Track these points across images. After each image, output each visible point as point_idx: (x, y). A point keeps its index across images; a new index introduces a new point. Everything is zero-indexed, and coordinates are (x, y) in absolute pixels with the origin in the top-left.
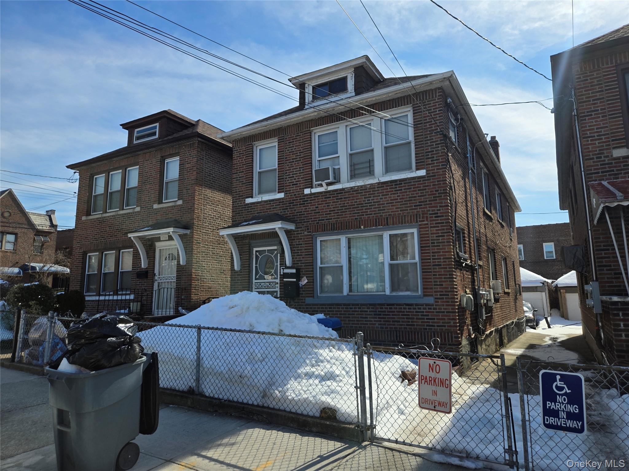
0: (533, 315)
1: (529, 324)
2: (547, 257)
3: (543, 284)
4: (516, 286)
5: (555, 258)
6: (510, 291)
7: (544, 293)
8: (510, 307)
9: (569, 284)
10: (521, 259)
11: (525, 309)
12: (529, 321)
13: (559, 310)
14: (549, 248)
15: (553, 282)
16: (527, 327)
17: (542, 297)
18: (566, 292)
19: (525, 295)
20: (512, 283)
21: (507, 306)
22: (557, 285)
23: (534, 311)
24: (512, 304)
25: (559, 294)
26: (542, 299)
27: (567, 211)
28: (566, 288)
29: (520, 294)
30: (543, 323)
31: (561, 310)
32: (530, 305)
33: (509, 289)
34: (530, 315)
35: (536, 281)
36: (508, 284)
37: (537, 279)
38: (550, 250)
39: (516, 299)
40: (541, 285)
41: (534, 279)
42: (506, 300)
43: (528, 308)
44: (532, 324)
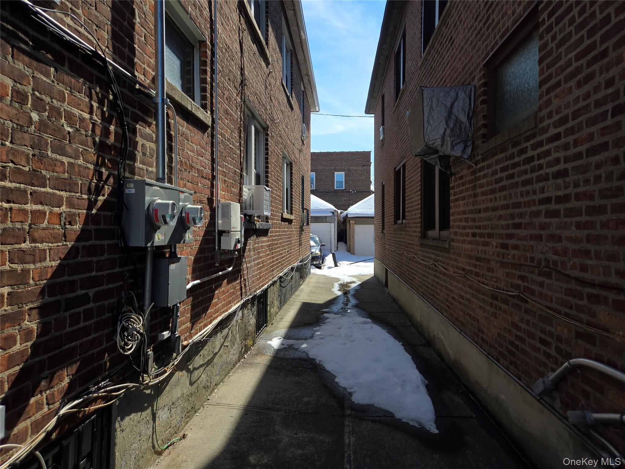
0: (320, 251)
1: (314, 263)
2: (337, 188)
3: (333, 213)
4: (303, 212)
5: (344, 188)
6: (292, 217)
7: (333, 224)
8: (291, 244)
9: (359, 214)
10: (312, 189)
11: (312, 243)
12: (314, 258)
13: (346, 243)
14: (339, 176)
15: (341, 213)
16: (312, 266)
17: (331, 228)
18: (355, 224)
19: (313, 226)
20: (297, 206)
21: (284, 242)
22: (347, 215)
23: (322, 245)
24: (295, 238)
25: (348, 225)
26: (330, 232)
27: (373, 115)
28: (356, 219)
29: (308, 224)
30: (329, 259)
31: (348, 243)
32: (317, 239)
33: (292, 213)
34: (316, 251)
35: (326, 211)
36: (292, 207)
37: (327, 208)
38: (340, 180)
39: (301, 229)
40: (331, 214)
41: (324, 208)
42: (284, 231)
43: (315, 242)
44: (318, 263)
